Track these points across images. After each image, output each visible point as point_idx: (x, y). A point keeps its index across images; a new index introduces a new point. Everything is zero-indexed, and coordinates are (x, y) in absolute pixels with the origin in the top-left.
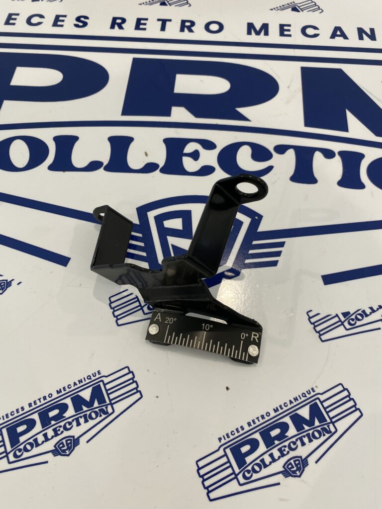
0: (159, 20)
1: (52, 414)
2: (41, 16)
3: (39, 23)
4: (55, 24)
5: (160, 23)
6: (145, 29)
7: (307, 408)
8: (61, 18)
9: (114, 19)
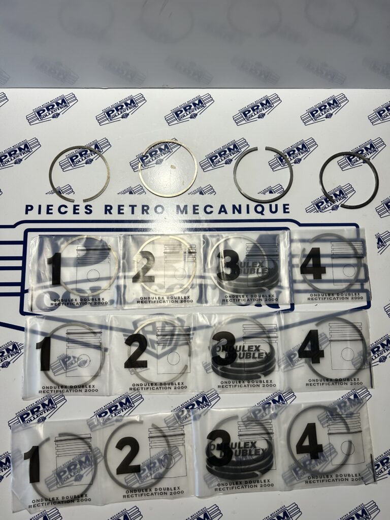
0: (130, 206)
1: (113, 409)
2: (66, 207)
3: (66, 212)
4: (75, 213)
5: (131, 208)
6: (123, 213)
7: (201, 398)
8: (77, 208)
9: (106, 206)
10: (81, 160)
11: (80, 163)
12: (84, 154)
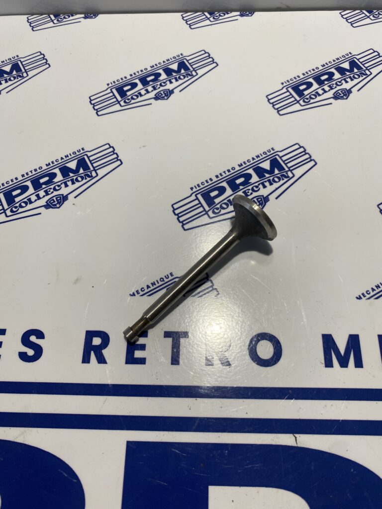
0: (167, 335)
5: (169, 340)
10: (33, 198)
11: (29, 207)
12: (45, 183)
